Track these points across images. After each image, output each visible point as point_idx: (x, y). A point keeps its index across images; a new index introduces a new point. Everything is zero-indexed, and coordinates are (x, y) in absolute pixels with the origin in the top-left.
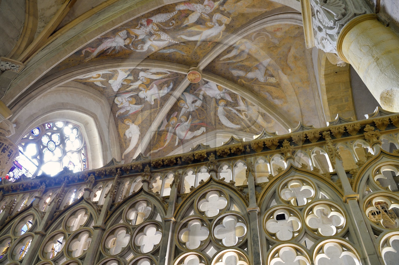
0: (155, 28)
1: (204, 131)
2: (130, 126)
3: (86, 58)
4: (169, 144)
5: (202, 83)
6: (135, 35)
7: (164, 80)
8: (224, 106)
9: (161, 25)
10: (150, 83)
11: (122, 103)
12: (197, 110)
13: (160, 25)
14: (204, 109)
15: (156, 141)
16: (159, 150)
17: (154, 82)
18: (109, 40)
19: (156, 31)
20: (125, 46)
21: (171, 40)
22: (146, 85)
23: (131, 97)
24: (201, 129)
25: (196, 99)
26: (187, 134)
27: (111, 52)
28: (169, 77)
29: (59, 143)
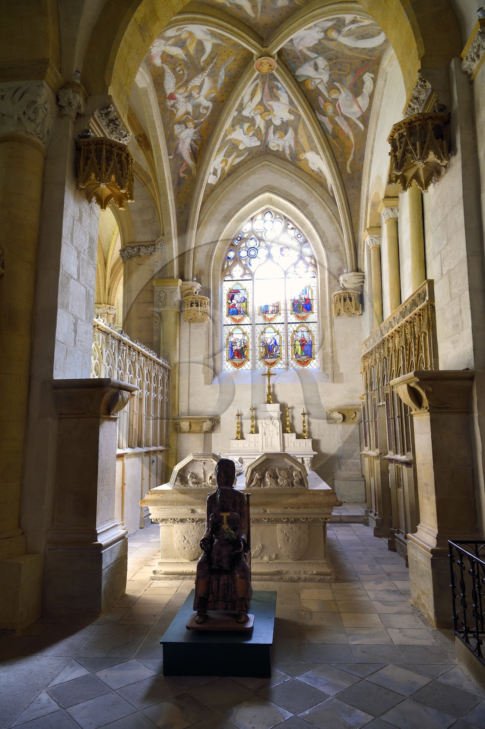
0: (182, 91)
1: (372, 78)
2: (307, 158)
3: (191, 174)
4: (355, 136)
5: (291, 46)
6: (185, 115)
7: (266, 89)
8: (339, 34)
9: (180, 83)
10: (264, 106)
11: (278, 145)
12: (330, 70)
13: (179, 85)
14: (335, 59)
15: (340, 147)
16: (352, 153)
17: (264, 102)
18: (180, 146)
19: (187, 90)
20: (195, 128)
21: (205, 74)
22: (265, 111)
23: (274, 133)
24: (365, 80)
25: (312, 63)
26: (360, 103)
27: (197, 145)
28: (264, 83)
29: (258, 245)
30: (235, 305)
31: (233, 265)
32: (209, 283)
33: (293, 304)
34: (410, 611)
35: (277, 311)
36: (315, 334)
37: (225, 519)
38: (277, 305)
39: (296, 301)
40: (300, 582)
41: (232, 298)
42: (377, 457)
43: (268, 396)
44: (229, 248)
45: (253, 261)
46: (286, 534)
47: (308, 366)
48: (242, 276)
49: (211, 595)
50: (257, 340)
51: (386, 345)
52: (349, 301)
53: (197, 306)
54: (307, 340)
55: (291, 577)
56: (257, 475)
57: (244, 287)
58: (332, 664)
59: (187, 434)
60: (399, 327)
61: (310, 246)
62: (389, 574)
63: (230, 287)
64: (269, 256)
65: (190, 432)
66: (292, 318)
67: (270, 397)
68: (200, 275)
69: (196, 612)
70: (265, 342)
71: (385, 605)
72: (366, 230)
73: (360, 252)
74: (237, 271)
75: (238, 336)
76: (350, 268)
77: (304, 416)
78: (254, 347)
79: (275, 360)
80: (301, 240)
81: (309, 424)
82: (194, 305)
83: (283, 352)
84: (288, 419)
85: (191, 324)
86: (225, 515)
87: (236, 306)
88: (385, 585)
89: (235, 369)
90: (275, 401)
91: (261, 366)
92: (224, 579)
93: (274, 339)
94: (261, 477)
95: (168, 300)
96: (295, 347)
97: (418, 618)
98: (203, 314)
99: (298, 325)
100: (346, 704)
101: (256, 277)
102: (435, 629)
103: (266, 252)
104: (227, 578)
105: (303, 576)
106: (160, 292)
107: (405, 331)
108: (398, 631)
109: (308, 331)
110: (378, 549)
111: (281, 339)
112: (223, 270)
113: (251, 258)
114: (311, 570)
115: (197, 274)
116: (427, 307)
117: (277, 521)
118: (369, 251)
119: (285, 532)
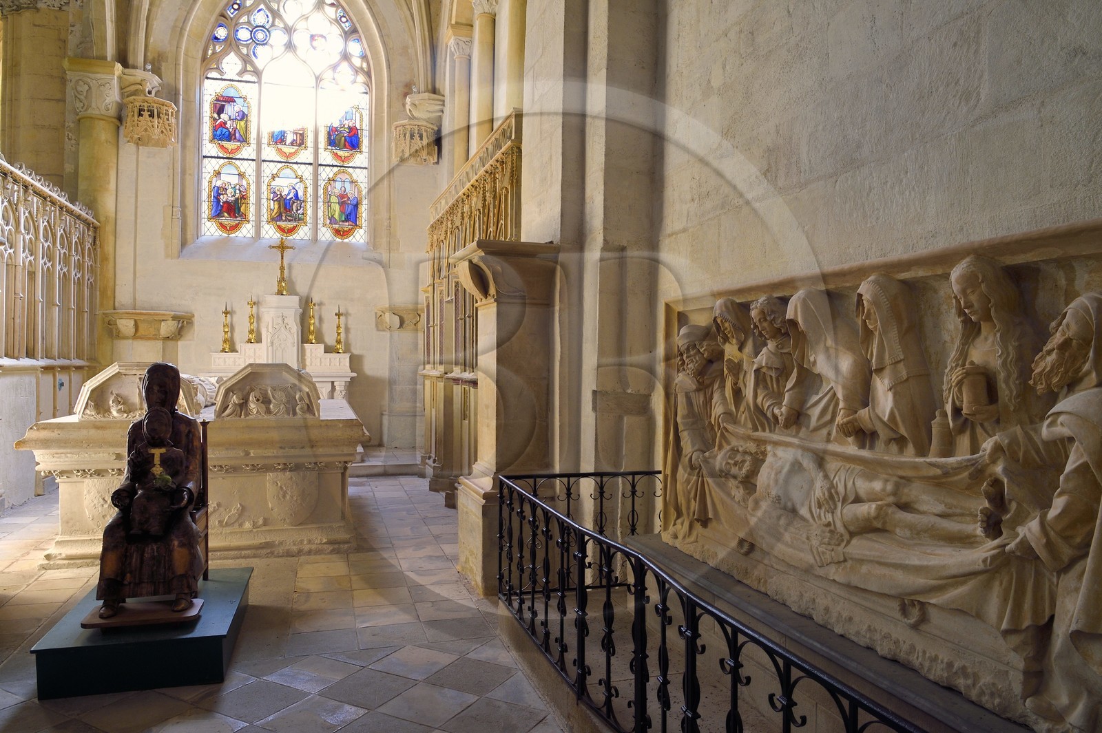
29: (270, 22)
30: (225, 123)
31: (225, 53)
32: (176, 78)
33: (329, 134)
34: (455, 579)
35: (300, 141)
36: (363, 188)
37: (157, 460)
38: (301, 132)
39: (334, 129)
40: (301, 556)
41: (220, 111)
42: (441, 377)
43: (279, 282)
44: (217, 20)
45: (260, 50)
46: (281, 487)
47: (350, 238)
48: (241, 73)
49: (128, 575)
50: (264, 188)
51: (460, 209)
52: (418, 139)
53: (152, 115)
54: (349, 195)
55: (288, 550)
56: (235, 399)
57: (244, 93)
58: (323, 655)
59: (130, 341)
60: (477, 181)
61: (361, 40)
62: (437, 537)
63: (218, 91)
64: (290, 46)
65: (136, 336)
66: (326, 157)
67: (283, 284)
68: (159, 61)
69: (101, 602)
70: (278, 193)
71: (422, 575)
72: (450, 27)
73: (439, 61)
74: (231, 64)
75: (229, 178)
76: (422, 88)
77: (339, 318)
78: (259, 199)
79: (295, 224)
80: (346, 26)
81: (347, 330)
82: (146, 114)
83: (310, 212)
84: (313, 322)
85: (140, 147)
86: (157, 452)
87: (228, 126)
88: (428, 550)
89: (224, 234)
90: (292, 292)
91: (270, 233)
92: (152, 549)
93: (294, 189)
94: (242, 401)
95: (94, 100)
96: (329, 206)
97: (462, 587)
98: (162, 132)
99: (336, 169)
100: (330, 701)
101: (264, 78)
102: (482, 597)
103: (285, 38)
104: (158, 548)
105: (306, 548)
106: (77, 81)
107: (484, 187)
108: (430, 604)
109: (352, 182)
110: (430, 507)
111: (305, 192)
112: (204, 58)
113: (257, 44)
114: (319, 538)
115: (154, 58)
116: (512, 150)
117: (267, 468)
118: (453, 61)
119: (279, 484)
